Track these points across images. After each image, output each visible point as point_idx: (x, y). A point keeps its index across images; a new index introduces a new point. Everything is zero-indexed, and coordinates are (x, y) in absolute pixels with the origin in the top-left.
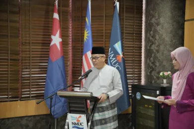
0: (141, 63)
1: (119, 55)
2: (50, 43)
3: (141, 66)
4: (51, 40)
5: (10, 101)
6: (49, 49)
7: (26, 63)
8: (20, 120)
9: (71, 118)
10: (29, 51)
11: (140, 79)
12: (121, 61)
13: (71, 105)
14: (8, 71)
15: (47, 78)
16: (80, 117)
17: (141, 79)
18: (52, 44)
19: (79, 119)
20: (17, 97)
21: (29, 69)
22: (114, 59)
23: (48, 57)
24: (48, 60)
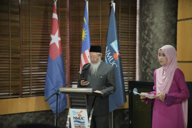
0: (135, 61)
2: (49, 43)
3: (135, 63)
4: (50, 39)
5: (12, 98)
6: (49, 48)
7: (26, 61)
8: (21, 116)
9: (73, 113)
10: (30, 50)
11: (135, 76)
14: (9, 69)
16: (81, 111)
18: (51, 43)
19: (81, 114)
20: (18, 94)
21: (30, 67)
22: (111, 57)
23: (48, 56)
24: (47, 58)
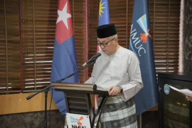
0: (178, 44)
1: (144, 33)
2: (56, 21)
3: (178, 48)
4: (56, 16)
5: (10, 93)
6: (55, 28)
7: (28, 46)
8: (23, 117)
10: (33, 31)
11: (176, 66)
12: (146, 40)
13: (70, 102)
14: (5, 56)
15: (53, 66)
17: (178, 66)
20: (18, 89)
21: (33, 53)
22: (138, 39)
23: (54, 38)
24: (53, 42)
